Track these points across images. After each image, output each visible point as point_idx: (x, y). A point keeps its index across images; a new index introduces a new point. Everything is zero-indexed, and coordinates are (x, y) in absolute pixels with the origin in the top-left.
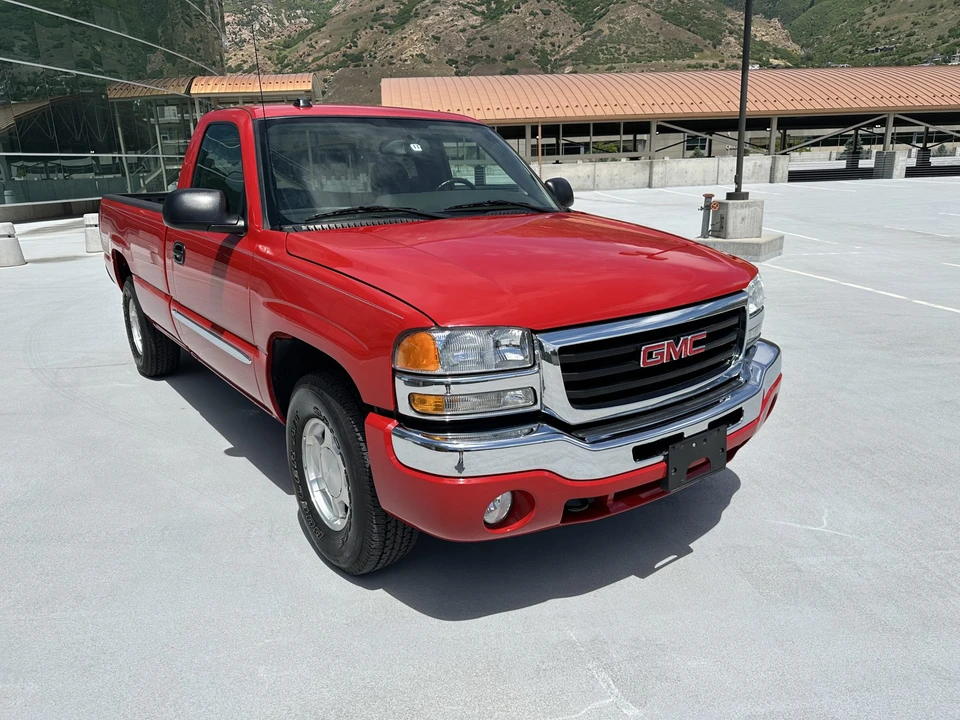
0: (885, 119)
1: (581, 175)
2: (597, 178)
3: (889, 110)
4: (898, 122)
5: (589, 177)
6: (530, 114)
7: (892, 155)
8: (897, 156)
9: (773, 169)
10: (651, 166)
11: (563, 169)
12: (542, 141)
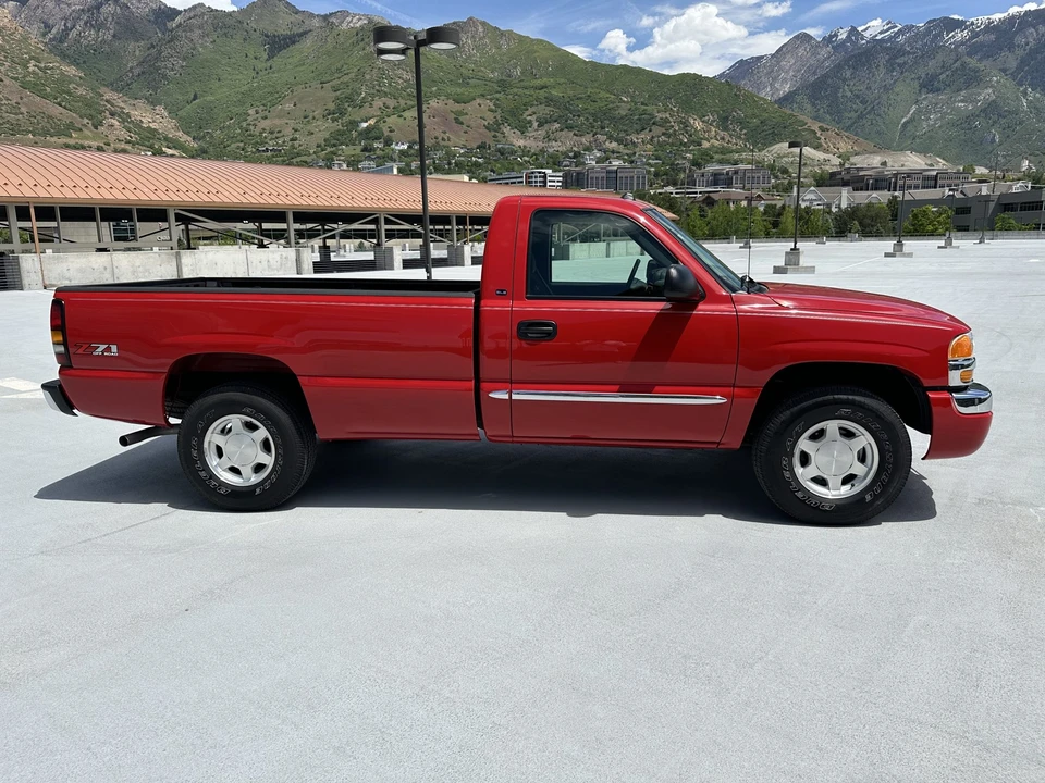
0: (377, 218)
1: (96, 267)
2: (116, 270)
3: (381, 210)
4: (388, 222)
5: (105, 268)
6: (14, 193)
7: (391, 250)
8: (395, 251)
9: (298, 261)
10: (178, 257)
11: (70, 260)
12: (35, 224)
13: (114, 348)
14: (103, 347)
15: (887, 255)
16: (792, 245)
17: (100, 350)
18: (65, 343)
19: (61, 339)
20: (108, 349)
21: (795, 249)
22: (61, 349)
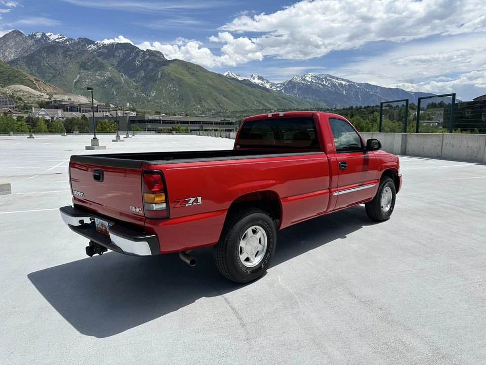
13: (200, 199)
14: (193, 199)
15: (113, 141)
16: (93, 136)
17: (191, 202)
18: (166, 201)
19: (163, 198)
20: (196, 200)
21: (95, 138)
22: (164, 205)
